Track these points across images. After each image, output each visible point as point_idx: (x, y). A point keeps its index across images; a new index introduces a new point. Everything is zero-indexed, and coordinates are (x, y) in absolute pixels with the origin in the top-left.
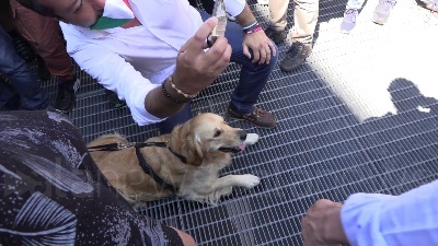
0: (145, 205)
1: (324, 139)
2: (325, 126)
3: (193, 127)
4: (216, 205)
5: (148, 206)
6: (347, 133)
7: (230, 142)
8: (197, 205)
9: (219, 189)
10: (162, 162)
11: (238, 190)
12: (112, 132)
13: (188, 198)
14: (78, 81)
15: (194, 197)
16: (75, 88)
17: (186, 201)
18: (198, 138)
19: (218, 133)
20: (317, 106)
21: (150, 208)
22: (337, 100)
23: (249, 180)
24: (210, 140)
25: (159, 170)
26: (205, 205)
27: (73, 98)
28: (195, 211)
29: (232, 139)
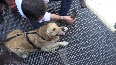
0: (29, 54)
1: (90, 28)
2: (90, 24)
3: (46, 28)
4: (54, 52)
5: (31, 54)
6: (98, 26)
7: (59, 32)
8: (47, 53)
9: (55, 47)
10: (35, 39)
11: (61, 47)
12: (17, 29)
13: (44, 51)
14: (4, 12)
15: (46, 50)
16: (3, 15)
17: (44, 52)
18: (48, 32)
19: (54, 29)
20: (87, 17)
21: (32, 54)
22: (94, 15)
23: (65, 43)
24: (52, 32)
25: (34, 42)
26: (50, 53)
27: (2, 18)
28: (47, 55)
29: (59, 31)
